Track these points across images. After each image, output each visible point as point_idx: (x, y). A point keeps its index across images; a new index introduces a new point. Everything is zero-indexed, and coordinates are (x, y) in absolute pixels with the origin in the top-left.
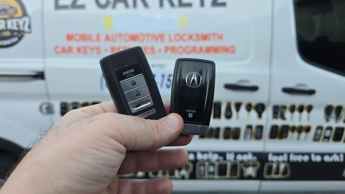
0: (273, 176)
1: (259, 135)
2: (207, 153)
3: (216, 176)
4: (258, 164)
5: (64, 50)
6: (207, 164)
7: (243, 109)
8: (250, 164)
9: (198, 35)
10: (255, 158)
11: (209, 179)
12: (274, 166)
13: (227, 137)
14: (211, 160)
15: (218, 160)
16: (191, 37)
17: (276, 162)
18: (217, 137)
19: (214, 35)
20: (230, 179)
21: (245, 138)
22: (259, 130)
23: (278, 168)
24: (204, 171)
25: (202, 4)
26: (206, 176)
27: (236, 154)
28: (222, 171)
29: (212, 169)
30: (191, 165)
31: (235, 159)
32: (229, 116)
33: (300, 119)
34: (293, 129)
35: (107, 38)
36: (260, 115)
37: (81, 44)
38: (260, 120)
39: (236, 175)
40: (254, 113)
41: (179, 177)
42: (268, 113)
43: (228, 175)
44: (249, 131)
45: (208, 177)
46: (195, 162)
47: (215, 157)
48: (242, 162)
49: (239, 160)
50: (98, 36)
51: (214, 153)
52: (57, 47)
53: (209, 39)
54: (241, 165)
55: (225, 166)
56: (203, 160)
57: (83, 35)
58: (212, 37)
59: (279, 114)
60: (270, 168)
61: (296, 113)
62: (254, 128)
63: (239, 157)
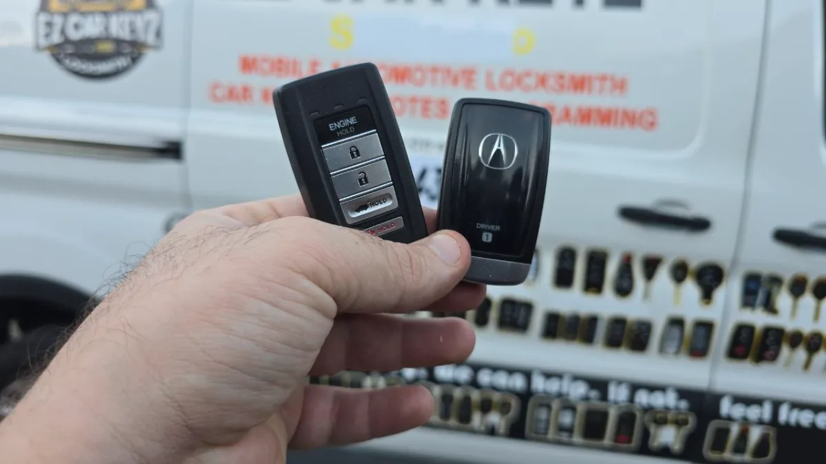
0: (729, 454)
1: (700, 345)
2: (559, 376)
3: (577, 439)
4: (692, 420)
5: (232, 94)
6: (555, 405)
7: (663, 275)
8: (670, 416)
9: (562, 77)
10: (684, 404)
11: (559, 443)
12: (735, 430)
13: (614, 341)
14: (568, 395)
15: (586, 399)
16: (542, 81)
17: (741, 421)
18: (588, 338)
19: (603, 78)
20: (613, 450)
21: (662, 350)
22: (702, 331)
23: (744, 435)
24: (548, 421)
26: (551, 435)
27: (635, 387)
28: (593, 427)
29: (567, 419)
30: (514, 403)
31: (631, 399)
32: (624, 289)
33: (817, 316)
34: (796, 339)
36: (707, 296)
37: (274, 82)
38: (707, 307)
39: (629, 441)
40: (691, 289)
41: (483, 428)
42: (730, 291)
43: (607, 440)
44: (675, 332)
45: (557, 437)
46: (526, 396)
47: (579, 390)
48: (648, 409)
49: (640, 404)
50: (315, 65)
51: (576, 378)
52: (216, 86)
53: (590, 90)
54: (647, 417)
55: (604, 415)
56: (547, 395)
57: (280, 61)
58: (596, 84)
59: (761, 297)
60: (722, 434)
61: (808, 300)
62: (688, 327)
63: (643, 398)
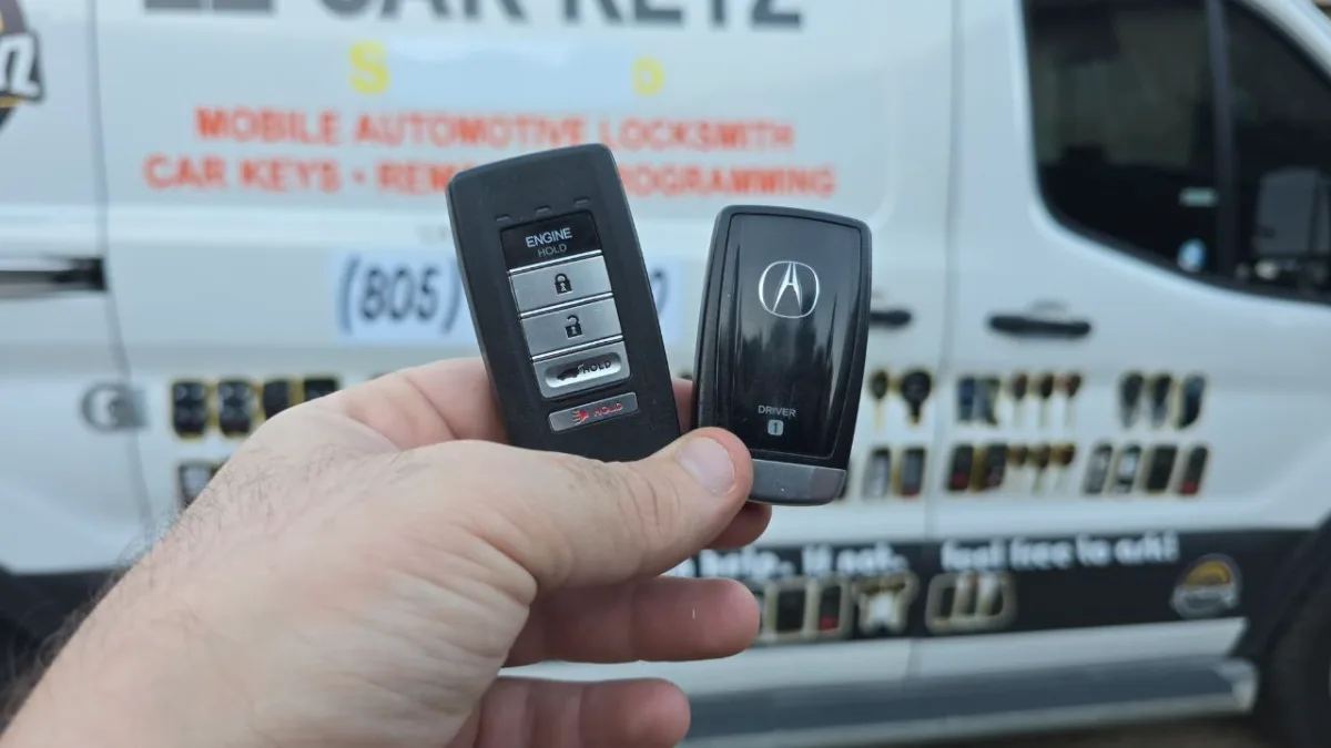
0: (958, 620)
1: (912, 479)
3: (770, 635)
4: (910, 583)
5: (185, 172)
8: (882, 583)
9: (704, 127)
10: (899, 562)
12: (962, 585)
14: (750, 575)
15: (776, 577)
16: (679, 133)
17: (967, 572)
19: (761, 127)
20: (817, 641)
21: (866, 492)
22: (913, 462)
25: (719, 13)
27: (837, 550)
28: (788, 614)
31: (834, 567)
33: (1043, 421)
34: (1022, 455)
35: (365, 129)
36: (915, 411)
37: (259, 150)
38: (916, 428)
39: (835, 625)
40: (895, 405)
42: (942, 402)
43: (808, 629)
44: (881, 468)
47: (766, 566)
48: (856, 578)
49: (845, 571)
50: (327, 120)
51: (759, 550)
52: (155, 161)
53: (744, 144)
54: (854, 589)
55: (800, 596)
57: (267, 116)
58: (752, 136)
59: (976, 408)
61: (1032, 402)
62: (896, 457)
63: (848, 563)
